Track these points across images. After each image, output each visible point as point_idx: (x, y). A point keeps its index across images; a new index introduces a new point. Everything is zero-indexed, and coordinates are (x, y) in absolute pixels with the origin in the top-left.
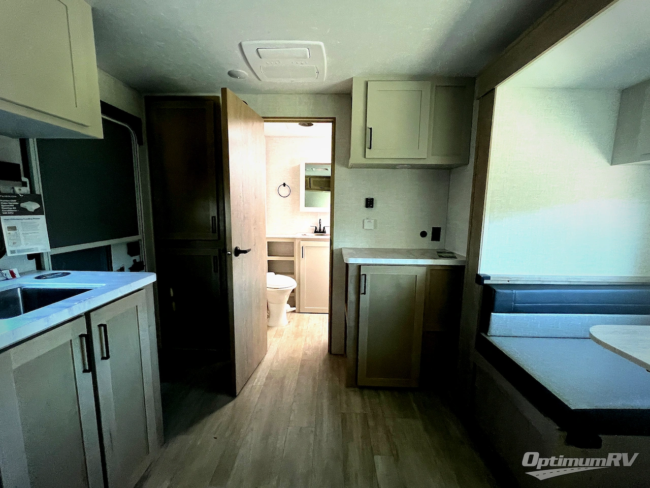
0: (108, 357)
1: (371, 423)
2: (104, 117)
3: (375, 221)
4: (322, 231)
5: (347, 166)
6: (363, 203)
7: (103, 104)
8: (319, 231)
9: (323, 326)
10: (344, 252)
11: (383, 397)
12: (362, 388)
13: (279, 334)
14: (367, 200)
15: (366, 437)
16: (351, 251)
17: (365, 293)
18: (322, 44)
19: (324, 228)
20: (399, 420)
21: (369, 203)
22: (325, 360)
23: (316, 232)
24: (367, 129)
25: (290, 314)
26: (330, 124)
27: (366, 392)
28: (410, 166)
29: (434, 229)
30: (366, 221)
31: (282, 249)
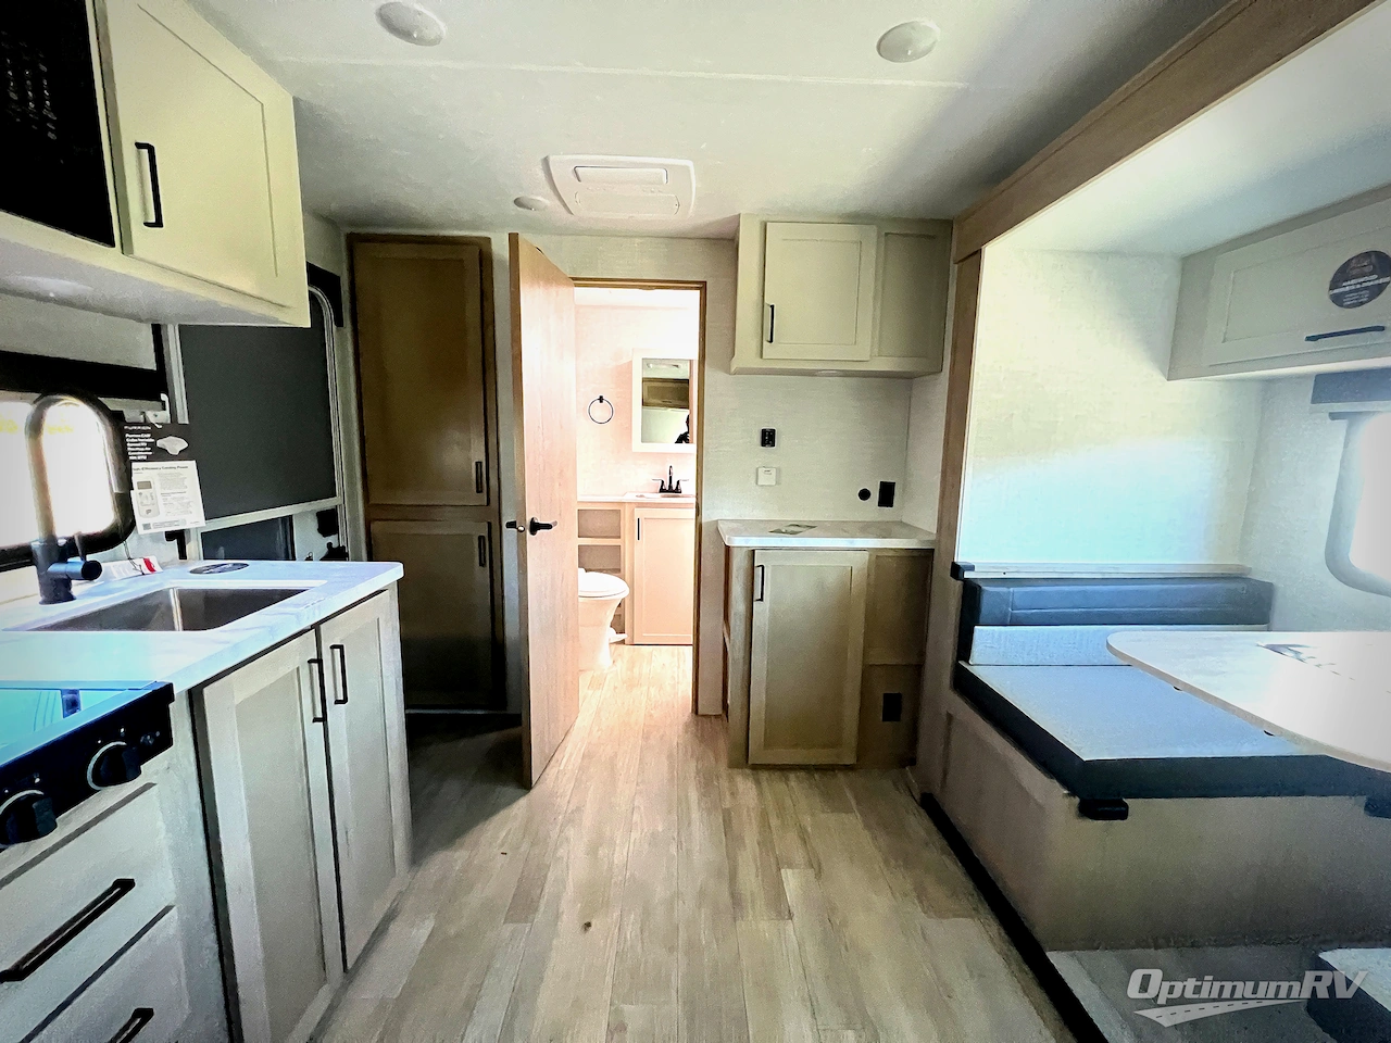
0: (345, 701)
1: (774, 822)
2: (313, 290)
3: (779, 471)
4: (674, 488)
5: (728, 371)
6: (757, 438)
7: (311, 268)
8: (671, 489)
9: (679, 667)
10: (721, 526)
11: (793, 783)
12: (756, 768)
13: (597, 684)
14: (764, 431)
15: (766, 843)
16: (735, 525)
17: (761, 600)
18: (690, 164)
19: (678, 482)
20: (823, 816)
21: (768, 438)
22: (686, 725)
23: (662, 490)
24: (765, 306)
25: (614, 646)
26: (697, 293)
27: (764, 775)
28: (841, 374)
29: (883, 485)
30: (761, 471)
31: (596, 524)
